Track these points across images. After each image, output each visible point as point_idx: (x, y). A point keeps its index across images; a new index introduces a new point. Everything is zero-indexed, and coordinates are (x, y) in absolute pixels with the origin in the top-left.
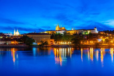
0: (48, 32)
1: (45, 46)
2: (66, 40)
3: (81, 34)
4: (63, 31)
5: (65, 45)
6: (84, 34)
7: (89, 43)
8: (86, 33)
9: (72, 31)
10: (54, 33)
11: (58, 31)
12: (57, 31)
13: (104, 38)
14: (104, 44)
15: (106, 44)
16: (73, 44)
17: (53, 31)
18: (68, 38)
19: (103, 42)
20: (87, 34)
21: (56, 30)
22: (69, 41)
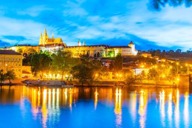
0: (21, 47)
1: (8, 81)
2: (59, 69)
3: (98, 55)
4: (57, 47)
5: (56, 81)
6: (105, 56)
7: (113, 78)
8: (109, 54)
9: (77, 49)
10: (34, 51)
11: (46, 46)
12: (42, 46)
13: (148, 66)
14: (147, 82)
15: (151, 82)
16: (75, 80)
17: (32, 46)
18: (66, 66)
19: (144, 75)
20: (112, 55)
21: (40, 44)
22: (67, 71)
